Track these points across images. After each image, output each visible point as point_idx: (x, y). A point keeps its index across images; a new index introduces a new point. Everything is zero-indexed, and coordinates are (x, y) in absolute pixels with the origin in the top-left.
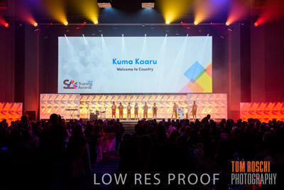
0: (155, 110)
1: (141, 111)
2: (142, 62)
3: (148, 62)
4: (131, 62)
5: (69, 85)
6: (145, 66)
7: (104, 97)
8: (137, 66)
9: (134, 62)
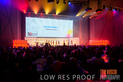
0: (59, 43)
1: (55, 43)
2: (53, 27)
3: (55, 27)
4: (50, 27)
5: (30, 34)
6: (54, 29)
7: (42, 38)
8: (52, 29)
9: (51, 27)
